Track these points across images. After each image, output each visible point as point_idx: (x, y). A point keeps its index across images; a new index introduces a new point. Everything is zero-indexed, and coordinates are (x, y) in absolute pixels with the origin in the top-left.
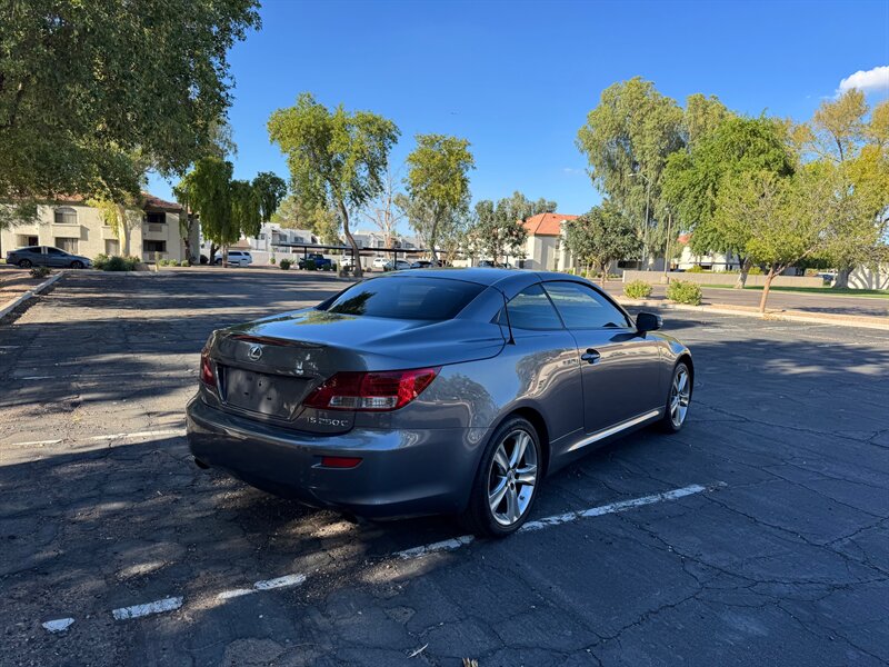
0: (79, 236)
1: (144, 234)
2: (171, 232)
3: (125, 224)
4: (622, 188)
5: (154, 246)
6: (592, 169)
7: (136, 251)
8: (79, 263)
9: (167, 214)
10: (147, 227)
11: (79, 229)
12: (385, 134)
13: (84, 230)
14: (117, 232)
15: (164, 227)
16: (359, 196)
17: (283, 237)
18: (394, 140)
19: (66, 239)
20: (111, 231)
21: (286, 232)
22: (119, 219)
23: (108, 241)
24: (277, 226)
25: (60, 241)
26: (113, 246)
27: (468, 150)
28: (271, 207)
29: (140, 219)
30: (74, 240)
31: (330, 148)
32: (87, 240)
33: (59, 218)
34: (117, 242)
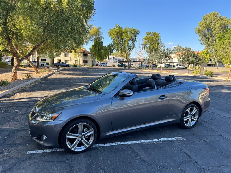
0: (69, 59)
1: (83, 59)
2: (89, 58)
3: (79, 56)
4: (208, 43)
5: (85, 62)
6: (200, 38)
7: (81, 63)
8: (68, 66)
9: (88, 54)
10: (84, 57)
11: (69, 58)
12: (136, 33)
13: (70, 58)
14: (77, 58)
15: (87, 57)
16: (130, 49)
17: (116, 59)
18: (138, 34)
19: (67, 60)
20: (76, 58)
21: (117, 58)
22: (78, 56)
23: (75, 61)
24: (114, 56)
25: (66, 61)
26: (76, 61)
27: (159, 35)
28: (111, 52)
29: (82, 55)
30: (68, 60)
31: (122, 37)
32: (71, 60)
33: (65, 55)
34: (77, 61)
